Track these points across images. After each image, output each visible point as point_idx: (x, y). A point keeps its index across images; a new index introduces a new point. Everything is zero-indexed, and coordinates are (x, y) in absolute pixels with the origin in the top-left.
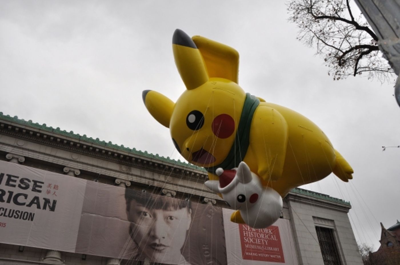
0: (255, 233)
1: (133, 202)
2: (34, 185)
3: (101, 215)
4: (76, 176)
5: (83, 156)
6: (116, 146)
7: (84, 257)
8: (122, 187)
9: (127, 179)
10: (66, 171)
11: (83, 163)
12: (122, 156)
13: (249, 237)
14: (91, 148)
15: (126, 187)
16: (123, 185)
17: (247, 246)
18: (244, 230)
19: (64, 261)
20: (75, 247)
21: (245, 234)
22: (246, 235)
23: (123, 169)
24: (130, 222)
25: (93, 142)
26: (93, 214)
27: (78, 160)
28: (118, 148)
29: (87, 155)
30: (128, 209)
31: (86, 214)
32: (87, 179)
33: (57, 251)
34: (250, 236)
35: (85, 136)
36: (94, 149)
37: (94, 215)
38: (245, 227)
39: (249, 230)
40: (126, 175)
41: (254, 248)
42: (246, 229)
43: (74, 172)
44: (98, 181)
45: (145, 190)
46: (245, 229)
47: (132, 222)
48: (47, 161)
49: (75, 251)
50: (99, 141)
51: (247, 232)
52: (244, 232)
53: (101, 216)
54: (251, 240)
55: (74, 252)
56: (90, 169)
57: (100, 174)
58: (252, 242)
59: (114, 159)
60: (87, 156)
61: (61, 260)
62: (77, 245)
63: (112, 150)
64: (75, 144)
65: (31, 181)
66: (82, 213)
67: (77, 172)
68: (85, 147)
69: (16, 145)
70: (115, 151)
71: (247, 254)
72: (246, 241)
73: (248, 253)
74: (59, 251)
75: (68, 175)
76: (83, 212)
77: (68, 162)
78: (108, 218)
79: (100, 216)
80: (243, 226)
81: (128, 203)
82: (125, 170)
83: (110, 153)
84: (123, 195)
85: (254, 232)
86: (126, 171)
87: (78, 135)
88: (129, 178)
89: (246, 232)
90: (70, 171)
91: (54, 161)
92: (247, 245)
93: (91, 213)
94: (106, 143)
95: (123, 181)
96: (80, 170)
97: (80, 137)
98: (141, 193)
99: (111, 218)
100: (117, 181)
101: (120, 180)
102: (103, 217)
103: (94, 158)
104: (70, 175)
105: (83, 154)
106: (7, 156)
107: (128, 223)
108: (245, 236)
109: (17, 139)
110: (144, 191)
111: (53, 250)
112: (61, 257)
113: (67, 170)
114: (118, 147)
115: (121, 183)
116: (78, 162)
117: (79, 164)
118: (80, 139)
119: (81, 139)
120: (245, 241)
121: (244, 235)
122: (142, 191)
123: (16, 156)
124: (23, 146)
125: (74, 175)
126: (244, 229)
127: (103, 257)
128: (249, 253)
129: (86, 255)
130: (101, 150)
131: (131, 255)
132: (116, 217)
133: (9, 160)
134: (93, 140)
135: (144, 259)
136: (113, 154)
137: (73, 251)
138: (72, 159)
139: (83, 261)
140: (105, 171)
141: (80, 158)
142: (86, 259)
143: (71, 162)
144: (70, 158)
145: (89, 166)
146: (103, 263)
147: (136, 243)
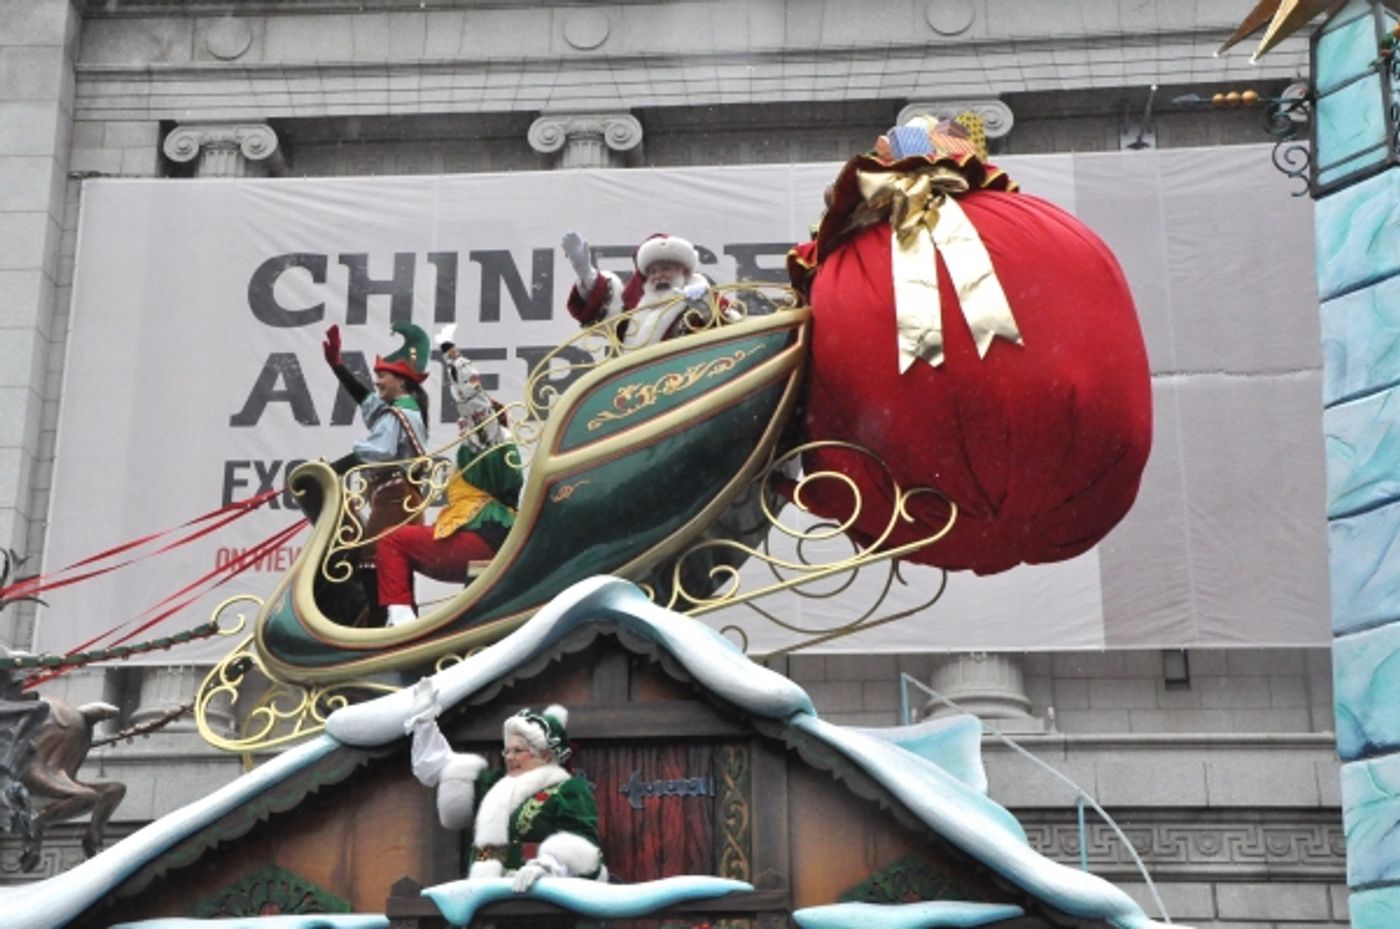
2: (741, 274)
3: (1229, 373)
7: (1177, 672)
11: (1013, 45)
19: (1051, 711)
20: (1098, 613)
27: (977, 34)
32: (1067, 150)
33: (991, 654)
37: (1175, 380)
44: (1150, 139)
48: (776, 98)
49: (1108, 639)
55: (1101, 647)
56: (1073, 73)
57: (1154, 88)
61: (1029, 709)
62: (1106, 601)
65: (718, 252)
67: (993, 118)
69: (559, 50)
74: (1002, 656)
77: (914, 64)
91: (821, 83)
96: (1007, 98)
102: (1243, 378)
106: (538, 136)
109: (558, 12)
111: (966, 654)
112: (1027, 692)
116: (976, 47)
117: (989, 61)
123: (584, 124)
124: (602, 43)
127: (1304, 651)
129: (1185, 655)
133: (552, 160)
137: (1093, 640)
138: (936, 39)
139: (1179, 696)
140: (1184, 59)
141: (986, 16)
142: (1193, 681)
143: (935, 63)
144: (922, 37)
145: (1061, 57)
146: (1322, 694)
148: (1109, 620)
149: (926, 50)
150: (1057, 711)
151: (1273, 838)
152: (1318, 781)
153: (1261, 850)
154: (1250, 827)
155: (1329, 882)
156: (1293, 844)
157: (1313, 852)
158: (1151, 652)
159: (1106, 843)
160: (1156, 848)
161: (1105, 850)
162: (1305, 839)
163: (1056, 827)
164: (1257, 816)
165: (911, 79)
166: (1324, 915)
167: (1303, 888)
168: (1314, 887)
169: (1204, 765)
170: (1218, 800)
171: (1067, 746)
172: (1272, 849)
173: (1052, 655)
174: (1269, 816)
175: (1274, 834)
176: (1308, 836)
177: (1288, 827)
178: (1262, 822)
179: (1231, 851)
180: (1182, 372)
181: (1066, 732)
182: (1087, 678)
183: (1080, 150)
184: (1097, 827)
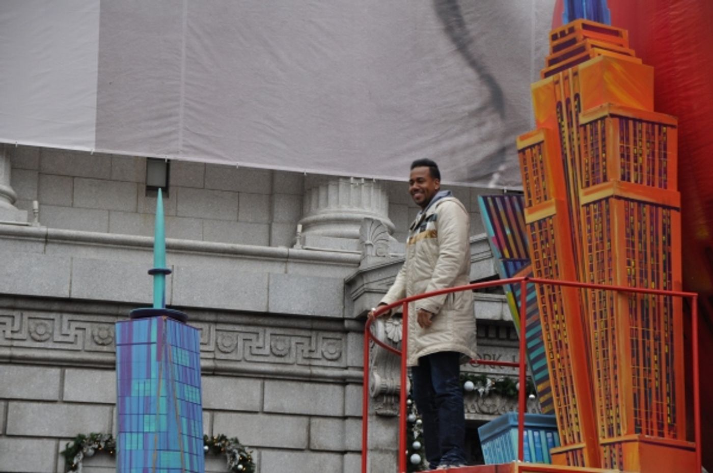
7: (158, 180)
19: (36, 204)
20: (91, 117)
49: (98, 143)
55: (91, 149)
61: (13, 201)
62: (100, 106)
112: (13, 183)
127: (272, 172)
129: (167, 165)
137: (84, 142)
142: (171, 190)
146: (283, 211)
147: (488, 79)
148: (101, 125)
150: (40, 204)
151: (223, 338)
152: (268, 289)
153: (212, 347)
154: (206, 326)
155: (264, 379)
156: (240, 343)
157: (255, 351)
158: (137, 158)
159: (73, 332)
161: (71, 339)
162: (251, 340)
163: (26, 315)
164: (212, 317)
166: (256, 406)
167: (242, 383)
168: (251, 381)
169: (173, 268)
170: (180, 300)
171: (47, 239)
172: (220, 347)
173: (41, 152)
174: (222, 318)
175: (225, 333)
176: (253, 337)
177: (237, 328)
178: (216, 322)
181: (48, 227)
182: (73, 177)
184: (66, 317)
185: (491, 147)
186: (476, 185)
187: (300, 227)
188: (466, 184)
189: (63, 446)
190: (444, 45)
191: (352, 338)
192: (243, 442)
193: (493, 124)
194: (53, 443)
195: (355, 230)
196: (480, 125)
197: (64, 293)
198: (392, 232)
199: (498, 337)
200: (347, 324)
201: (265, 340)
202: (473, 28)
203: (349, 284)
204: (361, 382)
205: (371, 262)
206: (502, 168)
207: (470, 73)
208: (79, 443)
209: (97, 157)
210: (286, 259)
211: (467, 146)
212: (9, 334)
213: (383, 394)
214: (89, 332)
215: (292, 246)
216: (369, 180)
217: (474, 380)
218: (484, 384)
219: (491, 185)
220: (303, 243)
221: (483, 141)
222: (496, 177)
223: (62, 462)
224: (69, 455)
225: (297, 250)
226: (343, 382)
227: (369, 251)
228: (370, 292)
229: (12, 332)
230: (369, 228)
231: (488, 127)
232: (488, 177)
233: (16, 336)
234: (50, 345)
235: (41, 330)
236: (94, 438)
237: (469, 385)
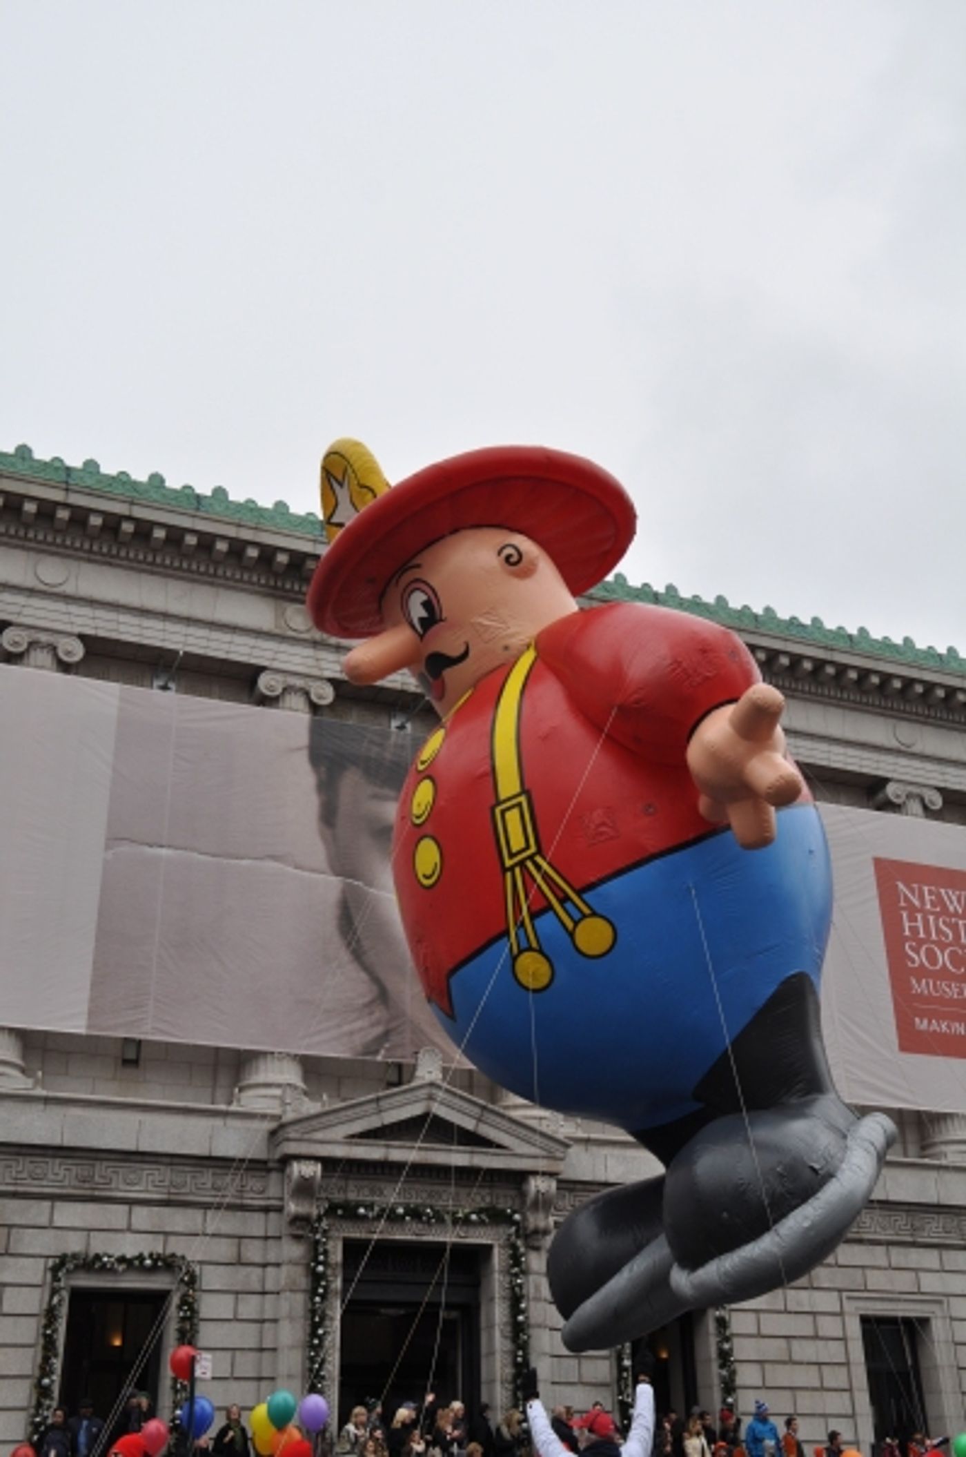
0: (961, 922)
1: (351, 783)
3: (201, 853)
4: (65, 667)
5: (87, 568)
6: (250, 507)
7: (131, 1055)
8: (291, 709)
9: (315, 672)
10: (16, 644)
11: (93, 602)
12: (282, 558)
13: (927, 940)
14: (128, 527)
15: (315, 708)
16: (297, 701)
17: (920, 987)
18: (904, 908)
19: (40, 1074)
20: (84, 1008)
21: (907, 925)
22: (914, 930)
23: (292, 625)
24: (340, 878)
25: (135, 494)
26: (161, 846)
27: (69, 589)
28: (262, 516)
29: (109, 561)
30: (328, 815)
31: (125, 848)
32: (117, 681)
34: (934, 936)
35: (91, 466)
36: (144, 529)
37: (164, 852)
38: (912, 891)
39: (928, 906)
40: (309, 652)
41: (955, 996)
42: (917, 903)
43: (54, 649)
44: (172, 685)
45: (408, 720)
46: (907, 899)
47: (350, 881)
49: (89, 1027)
50: (164, 487)
51: (919, 916)
52: (905, 915)
53: (202, 857)
54: (943, 958)
56: (129, 630)
57: (181, 653)
58: (948, 964)
59: (246, 577)
60: (110, 564)
61: (23, 1071)
62: (92, 1000)
63: (232, 532)
64: (47, 509)
66: (107, 847)
67: (70, 648)
68: (96, 521)
70: (246, 535)
71: (922, 1025)
72: (913, 961)
73: (925, 1022)
74: (11, 1030)
75: (28, 665)
76: (113, 840)
77: (21, 599)
78: (237, 861)
79: (196, 855)
80: (901, 886)
81: (328, 788)
82: (302, 628)
83: (222, 546)
84: (299, 749)
85: (956, 914)
86: (308, 631)
87: (56, 465)
88: (324, 664)
89: (912, 919)
90: (33, 644)
92: (919, 982)
93: (151, 846)
94: (198, 498)
95: (299, 682)
96: (82, 637)
97: (68, 475)
98: (386, 735)
99: (245, 862)
100: (265, 683)
101: (279, 677)
103: (144, 576)
104: (36, 667)
105: (91, 557)
107: (330, 886)
108: (907, 939)
110: (402, 727)
112: (24, 1057)
113: (17, 639)
114: (261, 512)
115: (287, 689)
116: (68, 599)
117: (74, 609)
118: (67, 483)
119: (71, 482)
120: (910, 964)
121: (907, 933)
122: (390, 727)
125: (55, 666)
126: (902, 904)
127: (217, 1049)
128: (930, 1022)
129: (139, 1043)
130: (175, 535)
131: (351, 1033)
132: (274, 858)
134: (135, 485)
135: (416, 1053)
136: (237, 547)
137: (78, 1026)
138: (40, 586)
139: (130, 1072)
140: (202, 638)
141: (77, 578)
142: (141, 1063)
143: (36, 602)
144: (30, 582)
145: (124, 618)
146: (223, 1079)
147: (376, 980)
148: (91, 1013)
149: (31, 592)
150: (44, 1074)
151: (176, 1176)
152: (211, 1138)
153: (166, 1183)
154: (162, 1168)
155: (206, 1208)
156: (189, 1180)
157: (200, 1187)
158: (116, 1039)
159: (62, 1172)
160: (97, 1179)
161: (60, 1178)
162: (197, 1178)
163: (29, 1159)
164: (167, 1160)
165: (16, 609)
166: (199, 1230)
167: (190, 1212)
168: (196, 1211)
169: (140, 1122)
170: (144, 1147)
171: (47, 1100)
172: (174, 1184)
173: (46, 1034)
174: (176, 1161)
175: (177, 1173)
176: (198, 1175)
177: (187, 1169)
178: (171, 1164)
179: (147, 1183)
180: (169, 847)
181: (48, 1091)
182: (69, 1053)
183: (126, 683)
184: (58, 1161)
185: (379, 1030)
186: (368, 1058)
187: (237, 1090)
188: (360, 1058)
189: (51, 1262)
190: (345, 956)
191: (274, 1176)
192: (189, 1258)
193: (379, 1013)
194: (42, 1261)
195: (277, 1092)
196: (371, 1013)
197: (57, 1141)
198: (306, 1093)
199: (383, 1173)
200: (271, 1165)
201: (207, 1178)
202: (366, 944)
203: (273, 1133)
204: (280, 1210)
205: (290, 1116)
206: (387, 1045)
207: (363, 976)
208: (63, 1260)
209: (88, 1038)
210: (225, 1114)
211: (361, 1029)
212: (14, 1174)
213: (296, 1220)
214: (74, 1172)
215: (230, 1103)
216: (288, 1055)
217: (366, 1207)
218: (372, 1209)
219: (379, 1058)
220: (239, 1100)
221: (373, 1025)
222: (383, 1052)
223: (49, 1276)
224: (55, 1270)
225: (234, 1108)
226: (266, 1210)
227: (288, 1108)
228: (288, 1140)
229: (18, 1172)
230: (289, 1091)
231: (377, 1015)
232: (376, 1052)
233: (20, 1176)
234: (45, 1183)
235: (38, 1171)
236: (75, 1256)
237: (362, 1211)
